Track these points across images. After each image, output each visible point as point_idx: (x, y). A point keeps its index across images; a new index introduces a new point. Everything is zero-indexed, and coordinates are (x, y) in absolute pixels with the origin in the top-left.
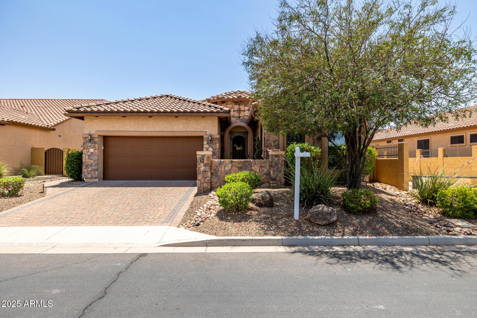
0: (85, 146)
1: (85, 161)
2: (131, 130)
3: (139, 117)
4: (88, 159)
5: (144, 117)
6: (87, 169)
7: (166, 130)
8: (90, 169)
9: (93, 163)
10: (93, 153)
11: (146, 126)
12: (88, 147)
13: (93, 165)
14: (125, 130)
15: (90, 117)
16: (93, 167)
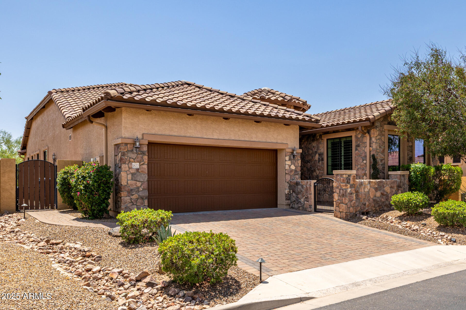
0: (126, 158)
1: (126, 184)
2: (197, 136)
3: (207, 117)
4: (132, 179)
5: (214, 118)
6: (129, 196)
7: (243, 139)
8: (134, 197)
9: (141, 187)
10: (139, 171)
11: (217, 131)
12: (132, 160)
13: (141, 189)
14: (188, 135)
15: (133, 110)
16: (140, 194)
